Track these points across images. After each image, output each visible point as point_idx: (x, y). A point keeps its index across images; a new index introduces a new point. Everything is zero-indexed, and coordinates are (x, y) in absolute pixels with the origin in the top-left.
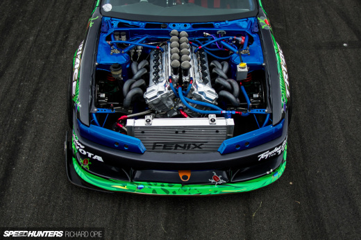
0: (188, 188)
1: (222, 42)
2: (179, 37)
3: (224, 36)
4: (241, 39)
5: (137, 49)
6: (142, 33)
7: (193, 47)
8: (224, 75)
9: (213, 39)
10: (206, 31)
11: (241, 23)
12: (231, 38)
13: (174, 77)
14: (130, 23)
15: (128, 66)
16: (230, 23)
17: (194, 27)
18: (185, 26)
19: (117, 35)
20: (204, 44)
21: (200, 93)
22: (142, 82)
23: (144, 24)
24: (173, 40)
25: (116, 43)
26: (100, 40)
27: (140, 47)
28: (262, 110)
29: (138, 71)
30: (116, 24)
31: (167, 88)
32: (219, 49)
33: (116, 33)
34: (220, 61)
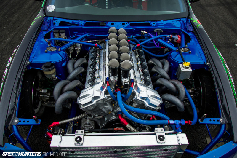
1: (159, 40)
2: (118, 34)
3: (161, 34)
4: (177, 37)
5: (76, 47)
6: (81, 31)
7: (131, 45)
8: (166, 75)
9: (150, 37)
10: (144, 30)
11: (174, 23)
12: (168, 36)
13: (112, 79)
14: (70, 21)
15: (64, 64)
16: (165, 22)
17: (132, 25)
18: (123, 24)
19: (56, 33)
20: (141, 42)
21: (143, 98)
22: (77, 83)
23: (83, 22)
24: (111, 37)
25: (54, 40)
26: (39, 38)
27: (79, 45)
28: (216, 119)
29: (74, 69)
30: (57, 22)
31: (103, 92)
32: (156, 47)
33: (55, 31)
34: (159, 59)
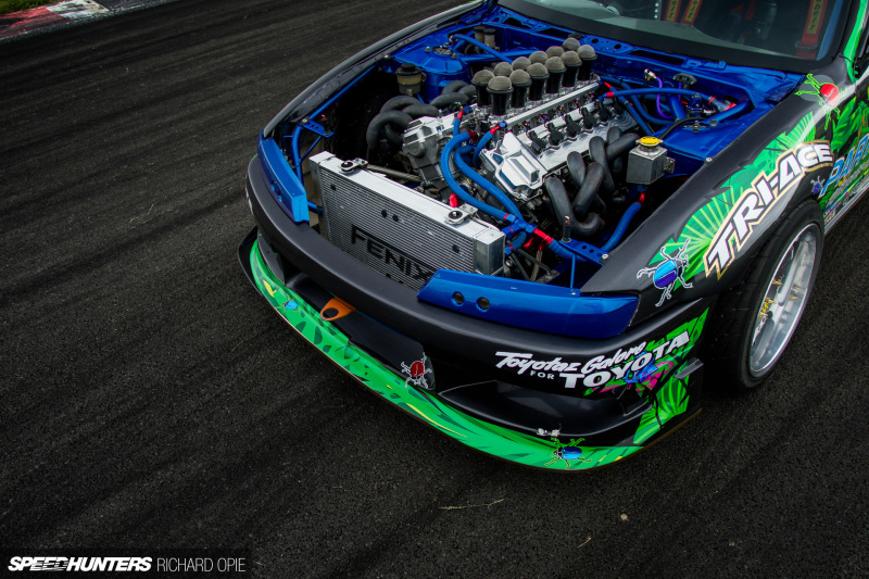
0: (356, 356)
1: (673, 100)
12: (698, 96)
18: (618, 47)
19: (477, 32)
23: (544, 27)
30: (502, 19)
33: (478, 28)
